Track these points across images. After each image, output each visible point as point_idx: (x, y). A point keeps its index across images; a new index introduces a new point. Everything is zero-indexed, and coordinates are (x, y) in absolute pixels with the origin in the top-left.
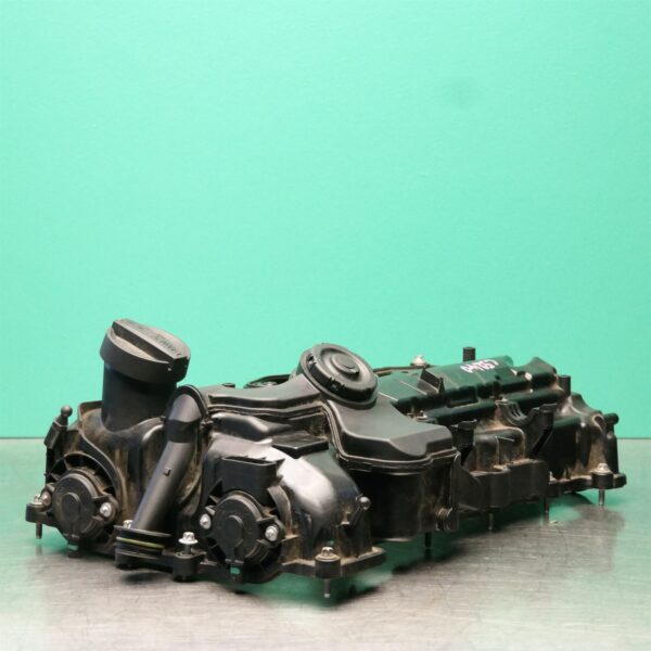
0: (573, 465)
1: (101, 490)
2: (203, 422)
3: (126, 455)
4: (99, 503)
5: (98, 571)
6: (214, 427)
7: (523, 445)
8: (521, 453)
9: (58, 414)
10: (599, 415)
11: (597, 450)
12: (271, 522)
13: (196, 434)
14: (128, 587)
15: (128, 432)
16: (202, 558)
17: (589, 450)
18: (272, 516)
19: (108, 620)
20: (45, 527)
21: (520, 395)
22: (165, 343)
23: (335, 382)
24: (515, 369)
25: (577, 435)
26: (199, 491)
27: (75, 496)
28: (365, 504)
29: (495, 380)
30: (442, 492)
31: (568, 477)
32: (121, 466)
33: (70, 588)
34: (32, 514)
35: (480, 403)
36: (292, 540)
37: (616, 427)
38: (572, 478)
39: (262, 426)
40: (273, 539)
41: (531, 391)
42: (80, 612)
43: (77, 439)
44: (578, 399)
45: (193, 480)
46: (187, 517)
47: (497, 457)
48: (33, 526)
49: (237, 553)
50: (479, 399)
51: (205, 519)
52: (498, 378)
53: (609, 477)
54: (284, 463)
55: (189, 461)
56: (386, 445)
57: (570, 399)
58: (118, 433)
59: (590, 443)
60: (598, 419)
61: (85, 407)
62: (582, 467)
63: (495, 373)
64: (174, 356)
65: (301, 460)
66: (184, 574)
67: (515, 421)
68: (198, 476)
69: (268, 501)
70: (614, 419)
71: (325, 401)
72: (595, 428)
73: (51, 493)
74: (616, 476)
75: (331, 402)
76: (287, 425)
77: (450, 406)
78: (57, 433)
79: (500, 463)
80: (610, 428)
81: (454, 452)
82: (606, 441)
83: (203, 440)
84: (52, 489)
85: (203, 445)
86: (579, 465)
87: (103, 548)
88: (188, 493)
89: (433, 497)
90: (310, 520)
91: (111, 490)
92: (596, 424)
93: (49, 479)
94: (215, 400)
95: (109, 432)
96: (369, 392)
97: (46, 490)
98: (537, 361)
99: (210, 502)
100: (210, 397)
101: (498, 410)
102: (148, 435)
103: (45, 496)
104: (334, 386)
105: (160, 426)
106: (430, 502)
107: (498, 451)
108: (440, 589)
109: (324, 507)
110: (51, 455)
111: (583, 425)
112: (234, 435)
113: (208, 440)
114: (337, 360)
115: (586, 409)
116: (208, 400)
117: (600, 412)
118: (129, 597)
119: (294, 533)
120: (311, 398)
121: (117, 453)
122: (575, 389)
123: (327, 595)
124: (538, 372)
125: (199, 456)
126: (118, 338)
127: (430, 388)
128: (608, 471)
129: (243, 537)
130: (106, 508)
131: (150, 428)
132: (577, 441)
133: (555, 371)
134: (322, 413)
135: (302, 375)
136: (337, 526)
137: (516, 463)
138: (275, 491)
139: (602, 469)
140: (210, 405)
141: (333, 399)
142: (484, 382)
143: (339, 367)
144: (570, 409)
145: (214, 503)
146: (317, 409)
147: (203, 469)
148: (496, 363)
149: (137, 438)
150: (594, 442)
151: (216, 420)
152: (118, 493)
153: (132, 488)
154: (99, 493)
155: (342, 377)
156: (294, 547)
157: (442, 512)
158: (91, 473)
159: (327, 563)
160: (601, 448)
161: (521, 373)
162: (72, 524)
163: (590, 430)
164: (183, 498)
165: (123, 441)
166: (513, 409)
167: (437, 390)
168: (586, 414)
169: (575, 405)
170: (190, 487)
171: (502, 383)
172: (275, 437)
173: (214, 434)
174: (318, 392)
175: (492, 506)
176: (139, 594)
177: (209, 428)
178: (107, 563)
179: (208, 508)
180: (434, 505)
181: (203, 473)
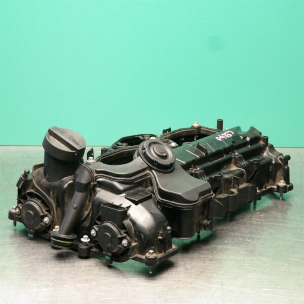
0: (268, 182)
1: (44, 210)
2: (92, 184)
3: (56, 194)
4: (43, 217)
5: (43, 250)
6: (98, 185)
7: (245, 177)
8: (244, 181)
9: (23, 173)
10: (281, 157)
11: (280, 174)
12: (125, 238)
13: (89, 189)
14: (57, 262)
15: (57, 183)
16: (92, 247)
17: (276, 174)
18: (125, 235)
19: (48, 286)
20: (18, 223)
21: (244, 150)
22: (74, 141)
23: (155, 161)
24: (242, 135)
25: (271, 167)
26: (91, 215)
27: (31, 212)
28: (169, 230)
29: (232, 144)
30: (206, 213)
31: (265, 188)
32: (53, 199)
33: (30, 263)
34: (11, 216)
35: (225, 157)
36: (134, 246)
37: (289, 161)
38: (268, 188)
39: (120, 187)
40: (126, 245)
41: (249, 146)
42: (35, 280)
43: (32, 184)
44: (272, 147)
45: (87, 209)
46: (85, 227)
47: (232, 185)
48: (12, 222)
49: (108, 250)
50: (224, 155)
51: (93, 232)
52: (233, 142)
53: (285, 187)
54: (131, 207)
55: (86, 201)
56: (179, 196)
57: (267, 148)
58: (52, 183)
59: (276, 171)
60: (280, 159)
61: (36, 167)
62: (272, 182)
63: (233, 140)
64: (78, 148)
65: (140, 205)
66: (83, 255)
67: (241, 165)
68: (90, 208)
69: (123, 227)
70: (288, 158)
71: (150, 170)
72: (280, 164)
73: (20, 210)
74: (288, 186)
75: (153, 171)
76: (132, 185)
77: (210, 161)
78: (22, 182)
79: (234, 188)
80: (286, 163)
81: (212, 195)
82: (284, 169)
83: (92, 191)
84: (21, 207)
85: (93, 194)
86: (271, 181)
87: (45, 236)
88: (85, 216)
89: (202, 216)
90: (143, 237)
91: (48, 211)
92: (280, 162)
93: (19, 202)
94: (98, 172)
95: (47, 182)
96: (172, 165)
97: (17, 207)
98: (253, 129)
99: (96, 224)
100: (96, 171)
101: (233, 159)
102: (66, 186)
103: (17, 210)
104: (155, 163)
105: (72, 181)
106: (200, 218)
107: (232, 183)
108: (204, 264)
109: (150, 230)
110: (20, 191)
111: (273, 162)
112: (107, 190)
113: (95, 192)
114: (156, 148)
115: (275, 153)
116: (94, 172)
117: (282, 154)
118: (58, 269)
119: (135, 242)
120: (144, 170)
121: (51, 193)
122: (270, 142)
123: (151, 273)
124: (253, 136)
125: (90, 198)
126: (51, 137)
127: (201, 153)
128: (285, 184)
129: (111, 243)
130: (46, 220)
131: (67, 182)
132: (270, 170)
133: (261, 134)
134: (149, 177)
135: (139, 157)
136: (156, 239)
137: (241, 186)
138: (127, 222)
139: (282, 183)
140: (95, 175)
141: (154, 170)
142: (227, 145)
143: (157, 153)
144: (268, 154)
145: (98, 224)
146: (147, 175)
147: (92, 205)
148: (233, 133)
149: (61, 186)
150: (279, 170)
151: (98, 182)
152: (52, 212)
153: (59, 210)
154: (43, 213)
155: (159, 158)
156: (136, 249)
157: (205, 222)
158: (39, 202)
159: (151, 259)
160: (282, 173)
161: (245, 138)
162: (30, 225)
163: (277, 164)
164: (83, 218)
165: (54, 188)
166: (240, 159)
167: (204, 154)
168: (275, 156)
169: (270, 151)
170: (86, 213)
171: (235, 145)
172: (127, 192)
173: (98, 189)
174: (147, 166)
175: (230, 210)
176: (62, 268)
177: (95, 186)
178: (47, 244)
179: (94, 227)
180: (202, 219)
181: (92, 207)
